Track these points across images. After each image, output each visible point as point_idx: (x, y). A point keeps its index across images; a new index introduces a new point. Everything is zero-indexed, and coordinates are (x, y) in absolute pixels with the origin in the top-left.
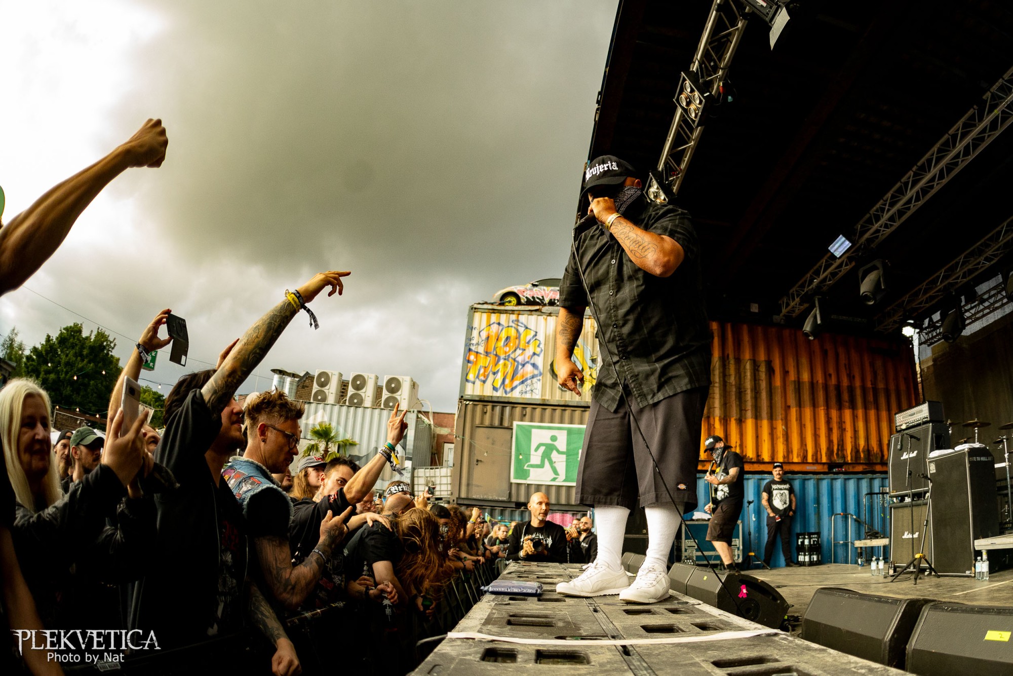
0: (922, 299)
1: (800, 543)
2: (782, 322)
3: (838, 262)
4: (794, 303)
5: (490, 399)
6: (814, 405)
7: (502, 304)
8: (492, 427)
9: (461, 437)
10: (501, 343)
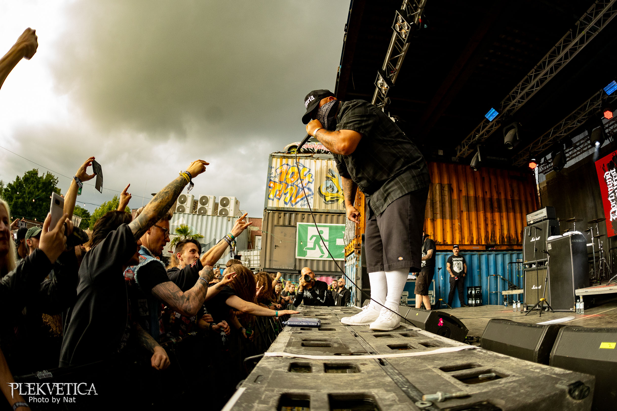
0: (540, 146)
1: (469, 293)
2: (457, 161)
3: (491, 124)
4: (465, 149)
5: (283, 209)
6: (477, 210)
7: (289, 153)
8: (284, 226)
9: (266, 232)
10: (289, 176)
